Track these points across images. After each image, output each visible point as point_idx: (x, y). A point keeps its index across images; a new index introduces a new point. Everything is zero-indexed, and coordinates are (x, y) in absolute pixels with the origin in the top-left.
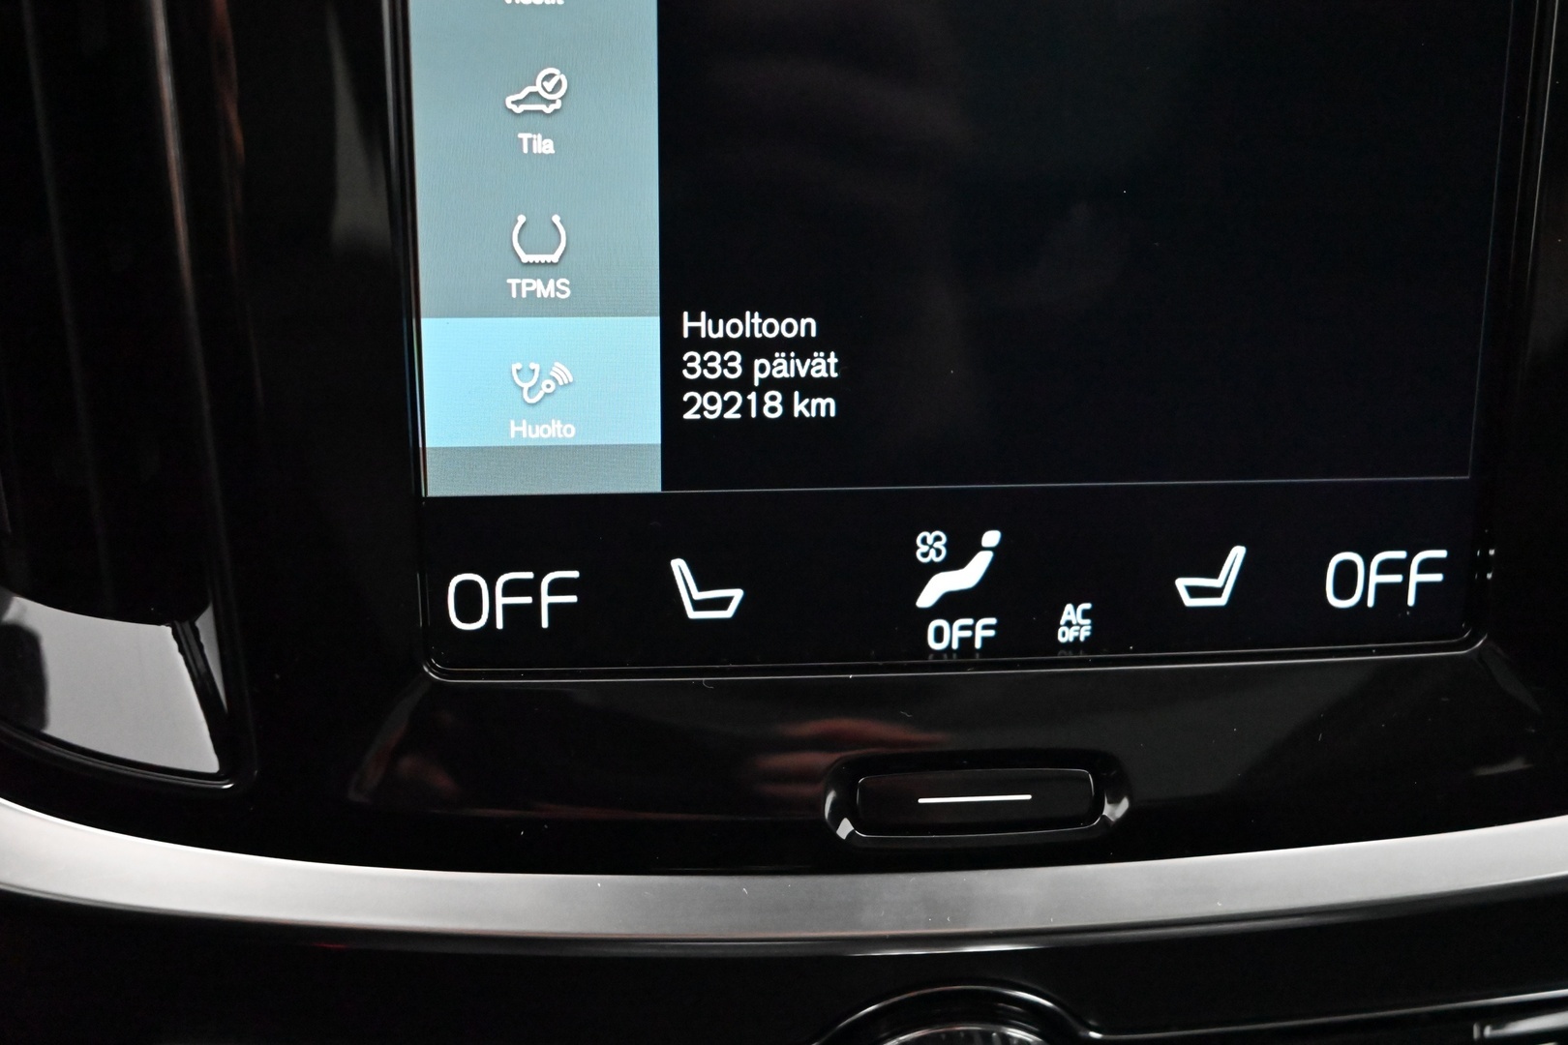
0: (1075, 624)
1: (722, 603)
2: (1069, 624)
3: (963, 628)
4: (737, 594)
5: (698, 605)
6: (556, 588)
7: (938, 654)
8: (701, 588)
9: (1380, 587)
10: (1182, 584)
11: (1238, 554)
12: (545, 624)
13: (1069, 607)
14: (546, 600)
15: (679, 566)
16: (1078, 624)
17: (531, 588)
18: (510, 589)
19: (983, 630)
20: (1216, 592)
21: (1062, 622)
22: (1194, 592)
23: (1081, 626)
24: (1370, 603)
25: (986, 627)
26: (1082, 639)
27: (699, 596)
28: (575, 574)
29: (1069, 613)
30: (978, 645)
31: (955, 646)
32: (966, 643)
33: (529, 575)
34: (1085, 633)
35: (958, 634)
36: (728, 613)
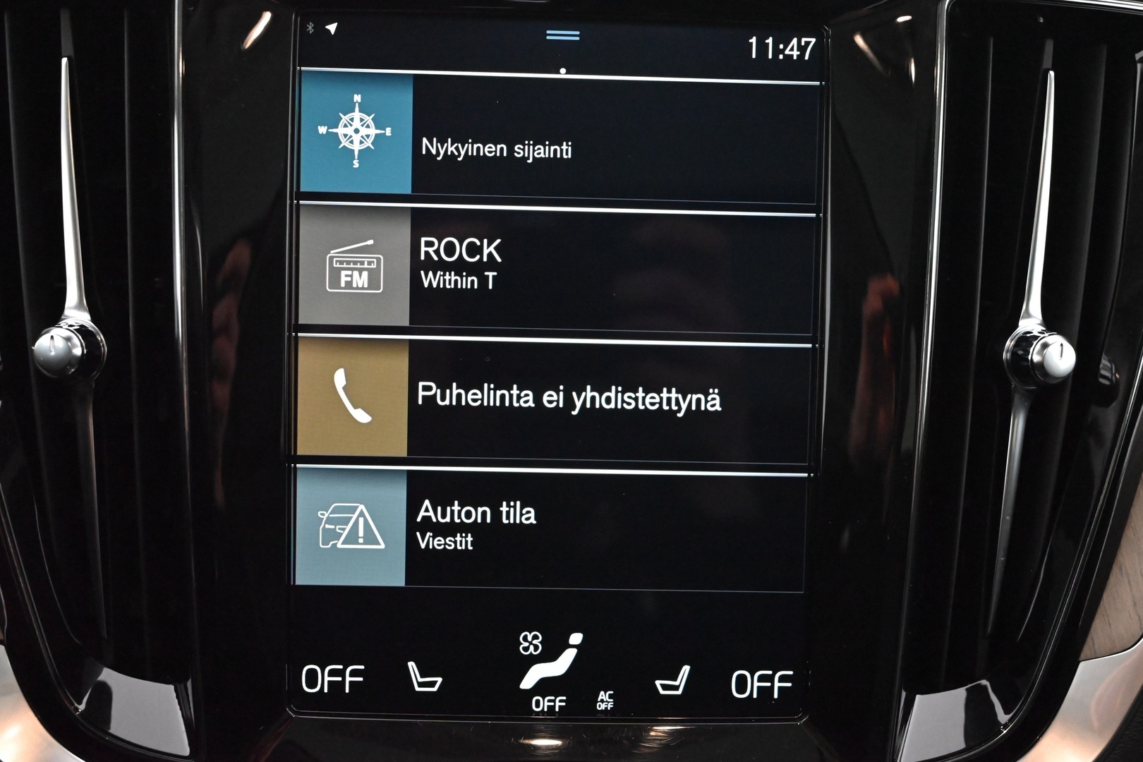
0: (605, 701)
1: (432, 684)
2: (602, 701)
3: (549, 701)
4: (440, 680)
5: (420, 685)
6: (353, 673)
7: (538, 713)
8: (422, 677)
9: (759, 688)
10: (658, 683)
11: (686, 669)
12: (347, 691)
13: (602, 693)
14: (348, 679)
15: (411, 665)
16: (607, 701)
17: (341, 673)
18: (332, 673)
19: (559, 702)
20: (676, 688)
21: (599, 700)
22: (665, 687)
23: (609, 702)
24: (755, 696)
25: (561, 701)
26: (609, 709)
27: (420, 680)
28: (362, 667)
29: (603, 695)
30: (557, 709)
31: (546, 710)
32: (551, 708)
33: (341, 667)
34: (610, 706)
35: (547, 704)
36: (435, 689)
